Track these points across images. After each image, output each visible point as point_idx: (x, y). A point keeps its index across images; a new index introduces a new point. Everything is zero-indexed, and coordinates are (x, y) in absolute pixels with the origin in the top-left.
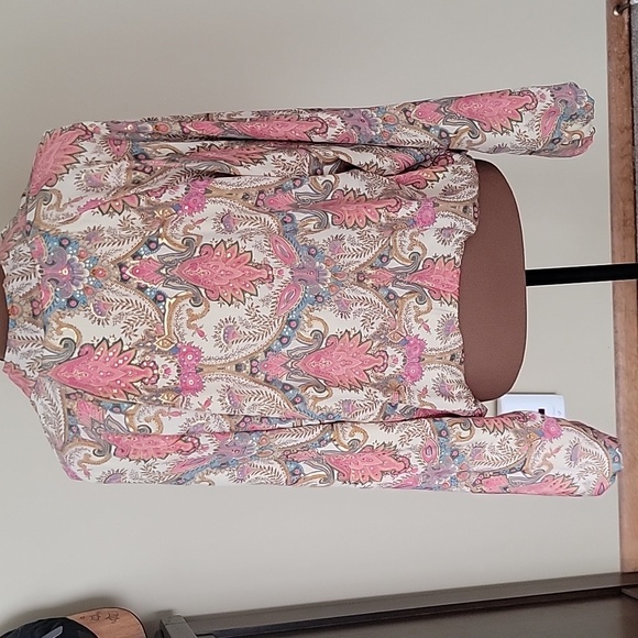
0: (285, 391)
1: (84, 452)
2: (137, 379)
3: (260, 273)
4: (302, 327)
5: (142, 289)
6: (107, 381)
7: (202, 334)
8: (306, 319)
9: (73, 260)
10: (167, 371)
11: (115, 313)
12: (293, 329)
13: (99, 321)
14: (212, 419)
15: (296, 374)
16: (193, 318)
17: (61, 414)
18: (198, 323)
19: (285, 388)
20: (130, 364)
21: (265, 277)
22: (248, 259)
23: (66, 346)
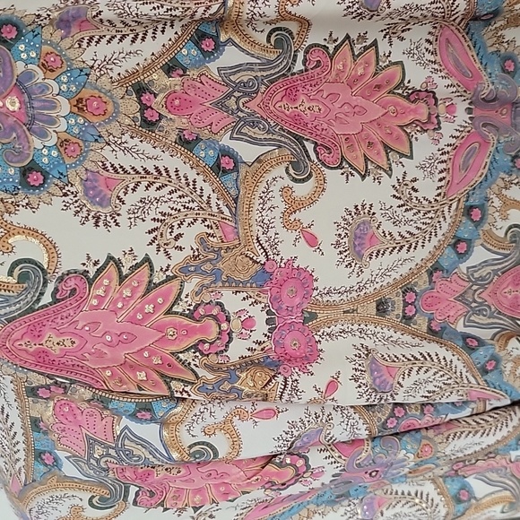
0: (471, 350)
1: (68, 503)
2: (184, 345)
3: (415, 111)
4: (490, 219)
5: (187, 143)
6: (122, 353)
7: (312, 241)
8: (497, 203)
9: (29, 75)
10: (248, 323)
11: (132, 199)
12: (478, 224)
13: (97, 219)
14: (337, 417)
15: (479, 312)
16: (294, 206)
17: (18, 428)
18: (304, 216)
19: (469, 344)
20: (169, 312)
21: (424, 118)
22: (397, 81)
23: (23, 278)
